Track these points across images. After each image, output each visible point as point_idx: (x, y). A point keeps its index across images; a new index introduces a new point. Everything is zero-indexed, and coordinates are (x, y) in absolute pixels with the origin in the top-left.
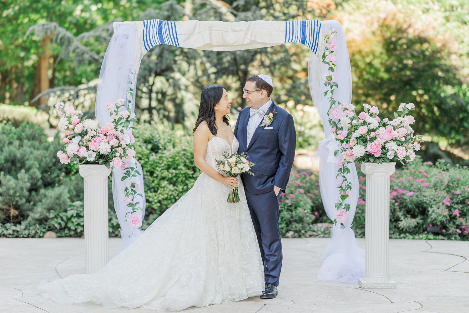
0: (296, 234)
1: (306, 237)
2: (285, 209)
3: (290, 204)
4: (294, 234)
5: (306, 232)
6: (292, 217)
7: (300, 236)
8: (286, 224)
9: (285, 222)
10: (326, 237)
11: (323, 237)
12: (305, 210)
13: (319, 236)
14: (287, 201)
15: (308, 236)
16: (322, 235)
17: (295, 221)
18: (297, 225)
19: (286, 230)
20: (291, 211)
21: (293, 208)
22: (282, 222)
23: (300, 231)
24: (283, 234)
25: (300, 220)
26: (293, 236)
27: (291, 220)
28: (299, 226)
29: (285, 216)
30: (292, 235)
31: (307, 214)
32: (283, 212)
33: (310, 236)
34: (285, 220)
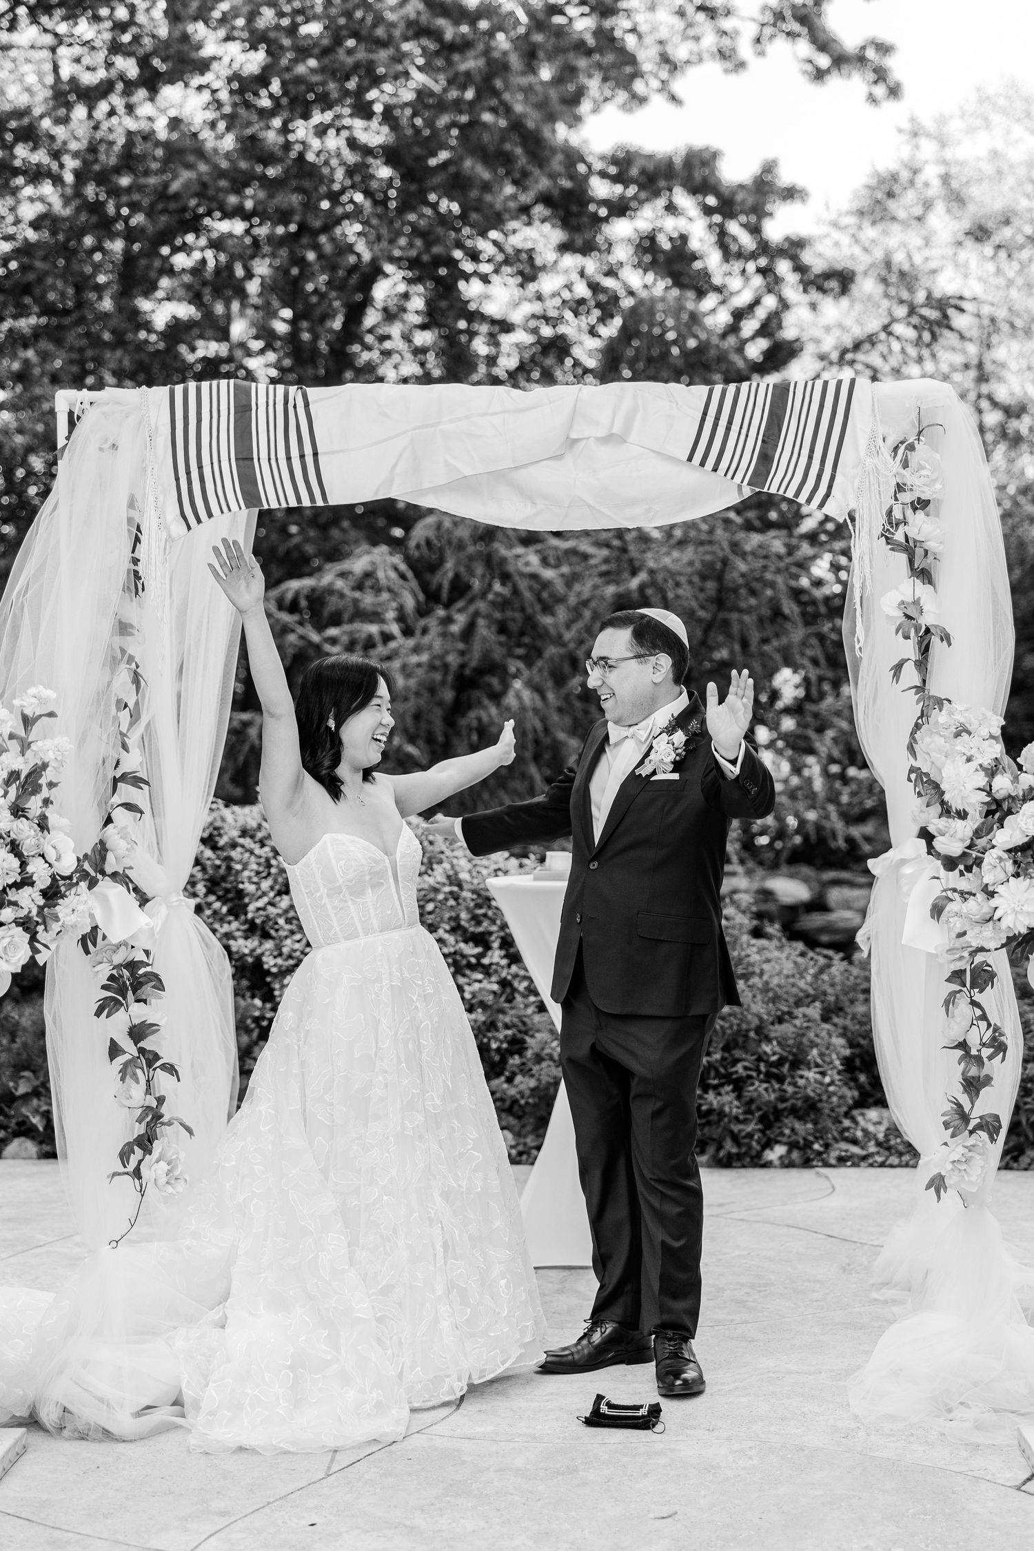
0: (795, 1155)
1: (827, 1165)
2: (759, 1072)
3: (774, 1058)
4: (789, 1152)
5: (827, 1146)
6: (782, 1099)
7: (806, 1163)
8: (762, 1120)
9: (757, 1115)
10: (891, 1166)
11: (882, 1165)
12: (823, 1074)
13: (871, 1161)
14: (767, 1048)
15: (833, 1161)
16: (879, 1159)
17: (793, 1111)
18: (798, 1126)
19: (764, 1141)
20: (781, 1080)
21: (786, 1069)
22: (750, 1117)
23: (808, 1145)
24: (753, 1153)
25: (809, 1108)
26: (786, 1162)
27: (781, 1106)
28: (804, 1129)
29: (760, 1095)
30: (781, 1158)
31: (831, 1089)
32: (753, 1084)
33: (842, 1161)
34: (759, 1109)
